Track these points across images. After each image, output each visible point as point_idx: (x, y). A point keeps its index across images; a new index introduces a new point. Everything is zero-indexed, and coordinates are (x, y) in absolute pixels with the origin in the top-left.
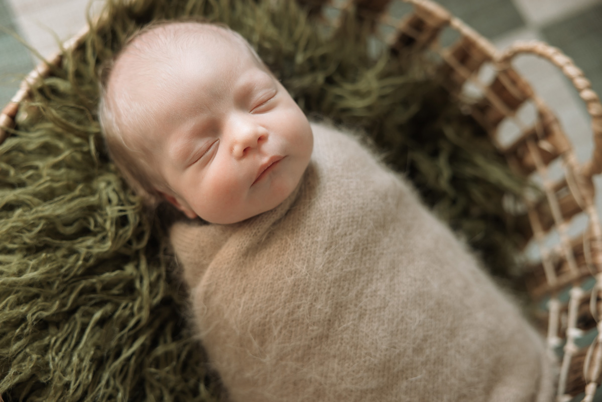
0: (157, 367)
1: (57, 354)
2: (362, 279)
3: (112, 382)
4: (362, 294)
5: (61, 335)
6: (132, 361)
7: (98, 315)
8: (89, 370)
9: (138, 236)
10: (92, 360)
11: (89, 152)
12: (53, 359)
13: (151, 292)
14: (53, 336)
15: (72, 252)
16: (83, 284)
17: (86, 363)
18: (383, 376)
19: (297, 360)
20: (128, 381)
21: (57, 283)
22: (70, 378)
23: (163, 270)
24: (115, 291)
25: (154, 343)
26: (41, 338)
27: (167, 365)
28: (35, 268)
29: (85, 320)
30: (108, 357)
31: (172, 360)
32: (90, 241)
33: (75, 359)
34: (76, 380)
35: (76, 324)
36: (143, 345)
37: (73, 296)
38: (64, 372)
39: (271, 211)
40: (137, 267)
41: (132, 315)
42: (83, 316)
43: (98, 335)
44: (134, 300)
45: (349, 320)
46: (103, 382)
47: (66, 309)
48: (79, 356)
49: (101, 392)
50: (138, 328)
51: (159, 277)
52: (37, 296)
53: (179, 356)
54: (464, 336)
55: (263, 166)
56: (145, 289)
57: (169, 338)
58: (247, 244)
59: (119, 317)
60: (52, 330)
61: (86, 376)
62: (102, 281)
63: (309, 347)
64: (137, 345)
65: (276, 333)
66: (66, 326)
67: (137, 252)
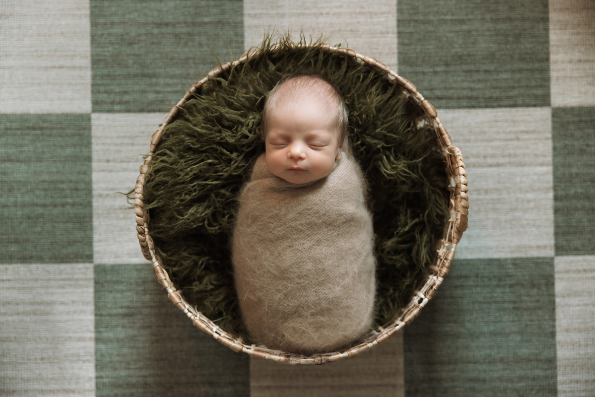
0: (216, 197)
1: (185, 162)
2: (303, 235)
3: (196, 187)
4: (298, 240)
5: (192, 157)
6: (209, 186)
7: (210, 161)
8: (190, 177)
9: (249, 145)
10: (194, 174)
11: (257, 100)
12: (182, 163)
13: (235, 169)
14: (189, 155)
15: (220, 132)
16: (215, 146)
17: (191, 173)
18: (280, 273)
19: (259, 240)
20: (202, 191)
21: (205, 138)
22: (182, 174)
23: (247, 165)
24: (223, 157)
25: (223, 187)
26: (185, 152)
27: (221, 198)
28: (202, 128)
29: (205, 158)
30: (201, 178)
31: (224, 198)
32: (230, 133)
33: (189, 169)
34: (183, 176)
35: (201, 157)
36: (216, 184)
37: (207, 147)
38: (181, 170)
39: (287, 182)
40: (238, 156)
41: (222, 171)
42: (206, 156)
43: (205, 167)
44: (227, 166)
45: (286, 244)
46: (192, 185)
47: (201, 149)
48: (191, 169)
49: (189, 187)
50: (220, 177)
51: (243, 166)
52: (195, 137)
53: (228, 199)
54: (323, 289)
55: (293, 168)
56: (233, 167)
57: (230, 190)
58: (274, 186)
59: (217, 168)
60: (191, 152)
61: (188, 178)
62: (221, 151)
63: (265, 240)
64: (215, 182)
65: (259, 224)
66: (197, 155)
67: (243, 151)
